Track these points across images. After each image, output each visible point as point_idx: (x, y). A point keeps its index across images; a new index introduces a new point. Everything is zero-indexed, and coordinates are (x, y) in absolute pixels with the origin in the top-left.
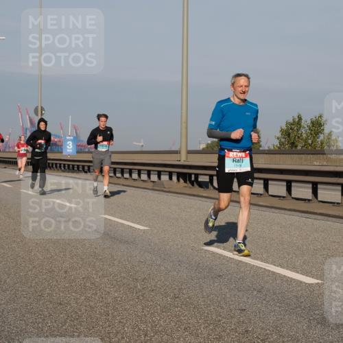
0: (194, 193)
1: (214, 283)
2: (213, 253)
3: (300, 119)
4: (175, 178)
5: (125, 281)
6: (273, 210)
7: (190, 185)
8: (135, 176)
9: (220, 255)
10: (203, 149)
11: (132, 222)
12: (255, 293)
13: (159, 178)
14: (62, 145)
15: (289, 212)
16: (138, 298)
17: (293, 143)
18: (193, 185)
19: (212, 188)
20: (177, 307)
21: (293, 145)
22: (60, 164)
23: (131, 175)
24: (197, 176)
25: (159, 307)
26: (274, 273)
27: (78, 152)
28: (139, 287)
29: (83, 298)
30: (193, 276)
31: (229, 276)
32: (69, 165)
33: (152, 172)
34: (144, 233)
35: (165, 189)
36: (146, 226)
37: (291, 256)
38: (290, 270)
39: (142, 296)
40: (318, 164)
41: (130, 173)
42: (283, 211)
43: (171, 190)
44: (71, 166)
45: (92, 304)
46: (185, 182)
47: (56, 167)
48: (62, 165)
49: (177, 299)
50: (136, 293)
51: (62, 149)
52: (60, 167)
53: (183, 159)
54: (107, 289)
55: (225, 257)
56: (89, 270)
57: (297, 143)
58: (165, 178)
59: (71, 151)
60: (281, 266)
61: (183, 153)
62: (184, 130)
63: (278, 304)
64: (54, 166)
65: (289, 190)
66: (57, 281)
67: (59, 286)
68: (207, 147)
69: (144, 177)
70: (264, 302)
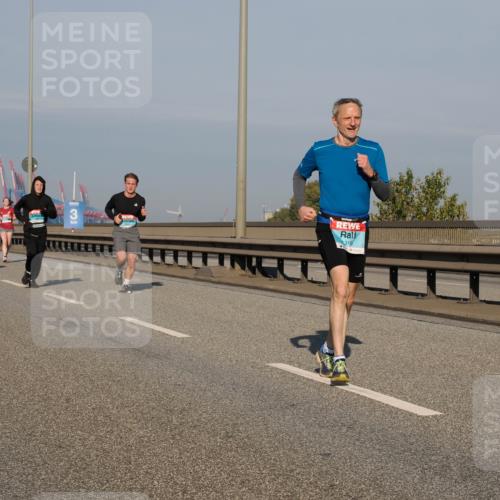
0: (258, 285)
1: (283, 416)
2: (284, 373)
3: (410, 176)
4: (227, 262)
5: (154, 413)
6: (371, 309)
7: (250, 273)
8: (169, 259)
9: (294, 374)
10: (269, 220)
11: (166, 327)
12: (344, 430)
13: (205, 262)
14: (63, 215)
15: (394, 313)
16: (173, 438)
17: (399, 213)
18: (254, 273)
19: (281, 277)
20: (231, 451)
21: (400, 214)
22: (60, 242)
23: (163, 259)
24: (260, 259)
25: (203, 451)
26: (372, 401)
27: (86, 225)
28: (174, 421)
29: (93, 437)
30: (254, 405)
31: (307, 406)
32: (72, 244)
33: (194, 254)
34: (182, 342)
35: (213, 279)
36: (186, 333)
37: (396, 377)
38: (396, 397)
39: (180, 434)
40: (436, 242)
41: (163, 254)
42: (385, 311)
43: (223, 280)
44: (76, 245)
45: (106, 446)
46: (243, 268)
47: (54, 246)
48: (63, 244)
49: (231, 440)
50: (171, 431)
51: (62, 221)
52: (60, 246)
53: (240, 235)
54: (129, 426)
55: (300, 378)
56: (102, 396)
57: (404, 212)
58: (213, 262)
59: (76, 222)
60: (382, 390)
61: (240, 226)
62: (241, 193)
63: (377, 447)
64: (51, 245)
65: (394, 279)
66: (55, 413)
67: (58, 420)
68: (275, 218)
69: (183, 261)
70: (357, 443)
